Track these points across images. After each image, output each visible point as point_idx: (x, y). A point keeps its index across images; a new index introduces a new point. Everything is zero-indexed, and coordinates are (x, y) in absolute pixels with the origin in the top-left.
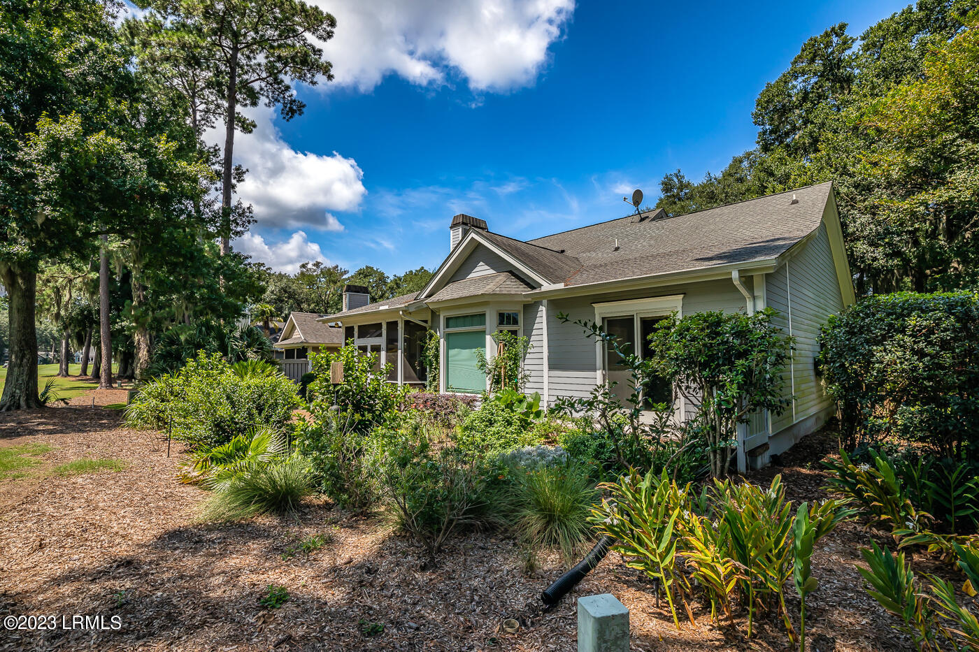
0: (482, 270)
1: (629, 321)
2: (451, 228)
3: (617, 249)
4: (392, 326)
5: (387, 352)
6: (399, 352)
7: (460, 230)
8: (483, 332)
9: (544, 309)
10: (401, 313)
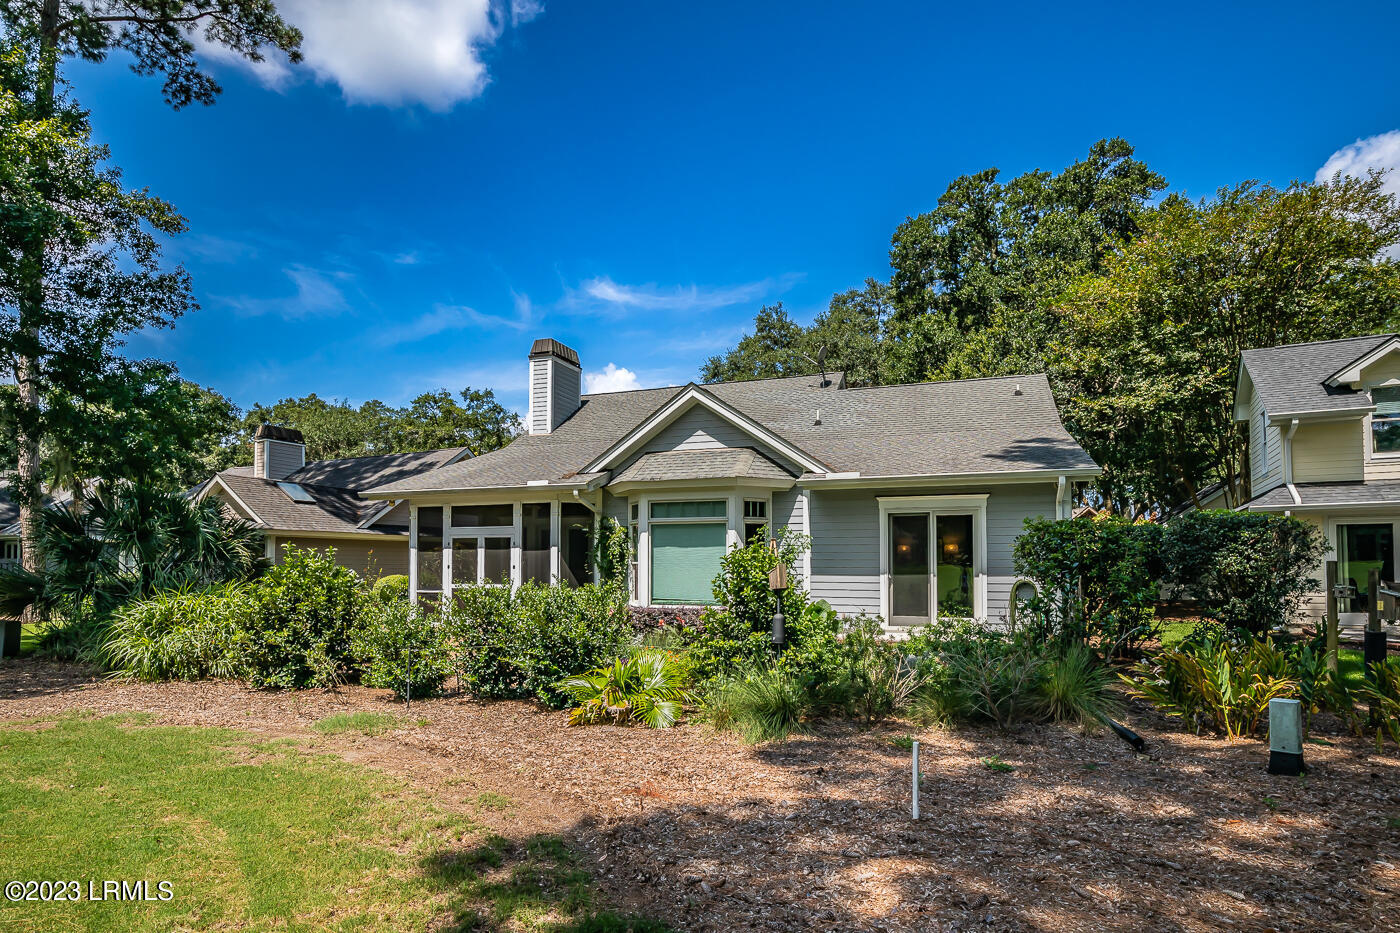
0: (700, 442)
1: (923, 519)
2: (531, 357)
3: (818, 423)
4: (537, 512)
5: (525, 548)
6: (554, 551)
7: (550, 363)
8: (723, 525)
9: (805, 500)
10: (576, 492)
